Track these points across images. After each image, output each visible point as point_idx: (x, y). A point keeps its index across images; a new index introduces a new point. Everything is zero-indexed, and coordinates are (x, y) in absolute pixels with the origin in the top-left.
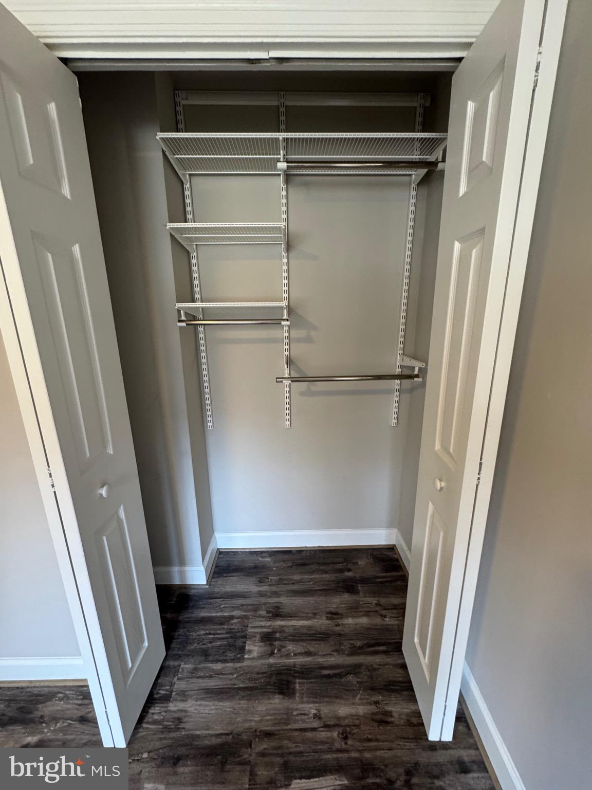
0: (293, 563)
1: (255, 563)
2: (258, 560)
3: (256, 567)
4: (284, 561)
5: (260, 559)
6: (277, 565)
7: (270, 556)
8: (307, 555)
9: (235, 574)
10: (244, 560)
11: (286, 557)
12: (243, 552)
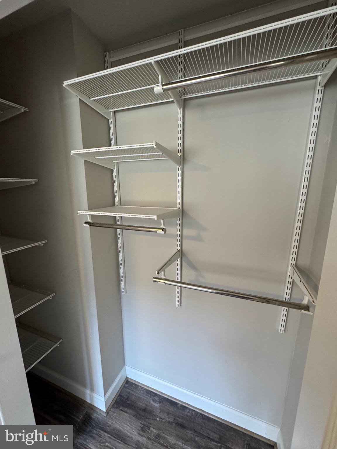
0: (174, 419)
1: (146, 405)
2: (150, 402)
3: (145, 410)
4: (168, 414)
5: (152, 402)
6: (161, 415)
7: (160, 403)
8: (189, 414)
9: (128, 411)
10: (139, 397)
11: (171, 409)
12: (142, 388)
